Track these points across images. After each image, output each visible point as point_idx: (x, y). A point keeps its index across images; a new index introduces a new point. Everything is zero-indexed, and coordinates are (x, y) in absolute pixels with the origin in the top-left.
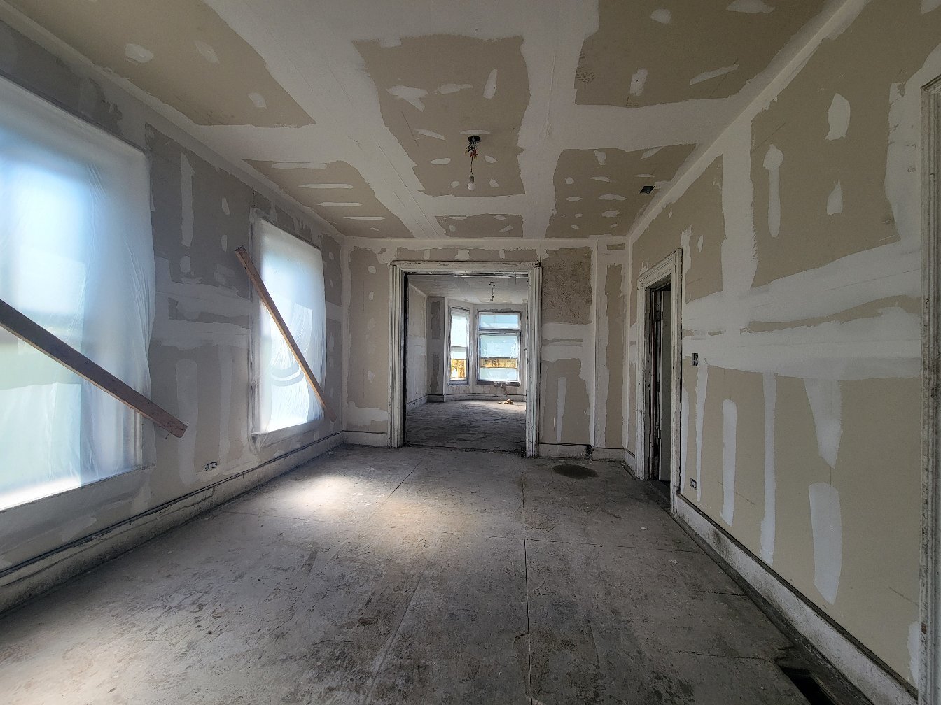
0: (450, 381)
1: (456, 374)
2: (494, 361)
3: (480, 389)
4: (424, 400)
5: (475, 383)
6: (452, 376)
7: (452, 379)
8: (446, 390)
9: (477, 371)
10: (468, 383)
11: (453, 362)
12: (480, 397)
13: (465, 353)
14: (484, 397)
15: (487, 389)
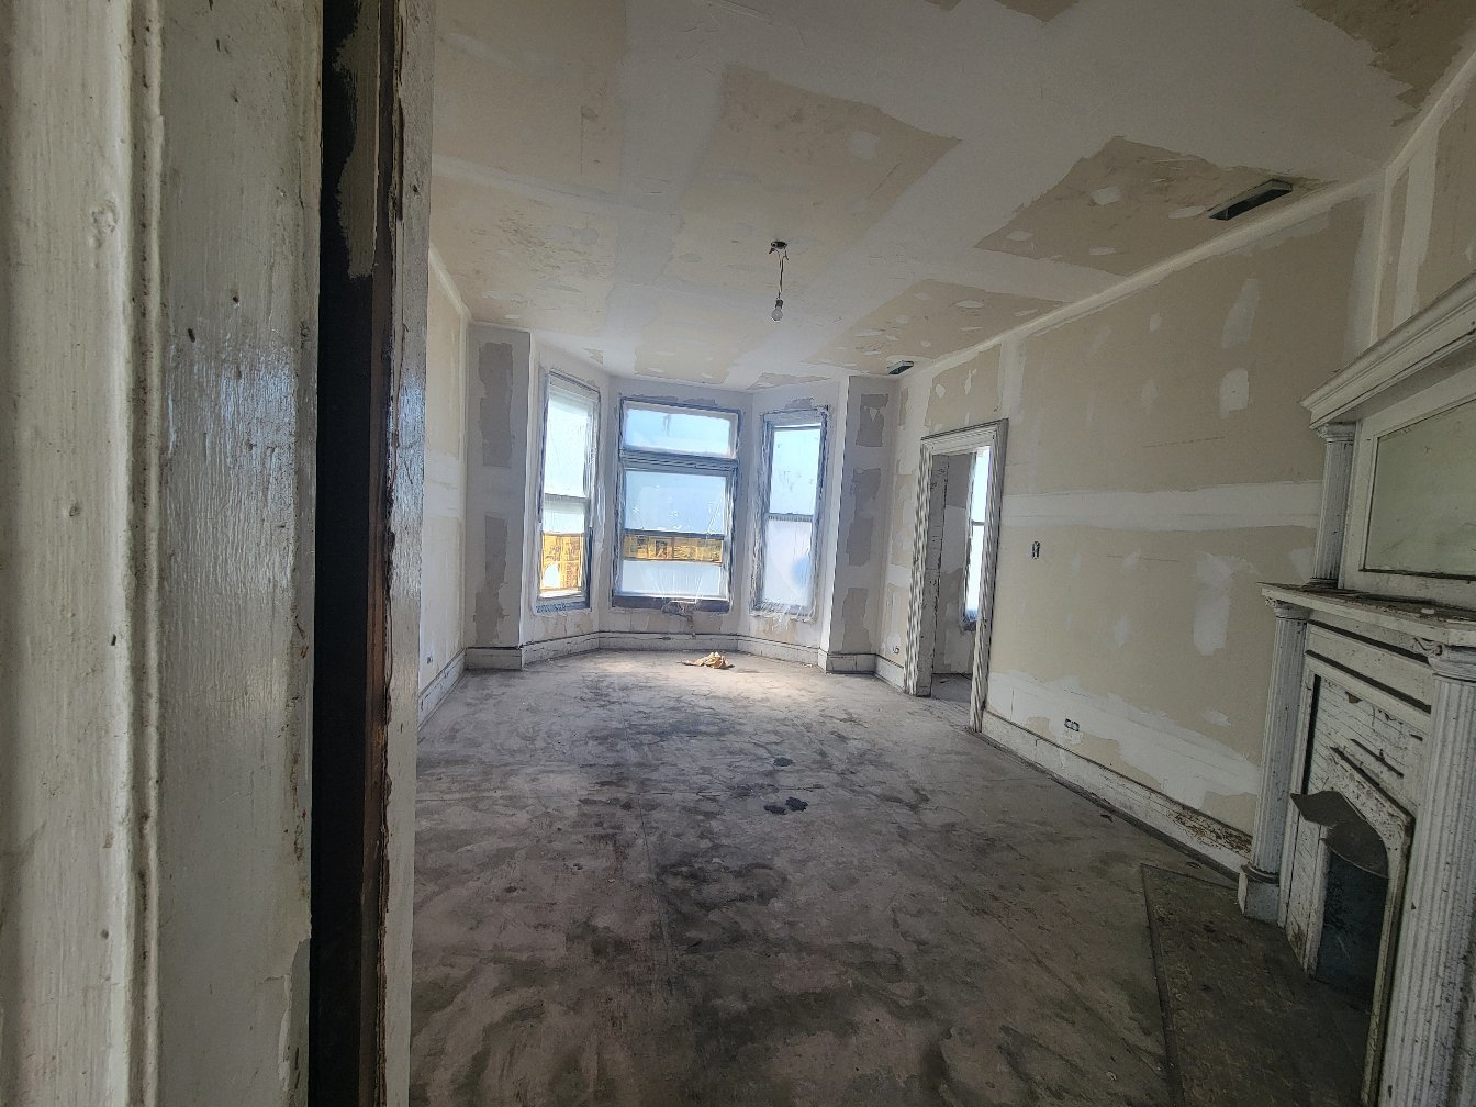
0: (539, 599)
1: (556, 579)
2: (665, 542)
3: (620, 620)
4: (455, 670)
5: (609, 604)
6: (544, 584)
7: (544, 595)
8: (528, 629)
9: (614, 568)
10: (587, 604)
11: (549, 543)
12: (620, 643)
13: (581, 518)
14: (629, 640)
15: (641, 619)
